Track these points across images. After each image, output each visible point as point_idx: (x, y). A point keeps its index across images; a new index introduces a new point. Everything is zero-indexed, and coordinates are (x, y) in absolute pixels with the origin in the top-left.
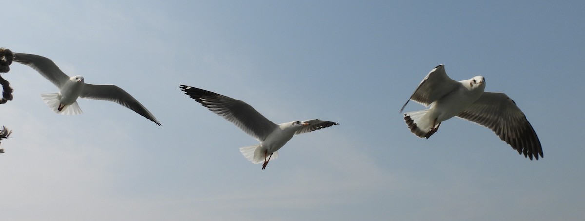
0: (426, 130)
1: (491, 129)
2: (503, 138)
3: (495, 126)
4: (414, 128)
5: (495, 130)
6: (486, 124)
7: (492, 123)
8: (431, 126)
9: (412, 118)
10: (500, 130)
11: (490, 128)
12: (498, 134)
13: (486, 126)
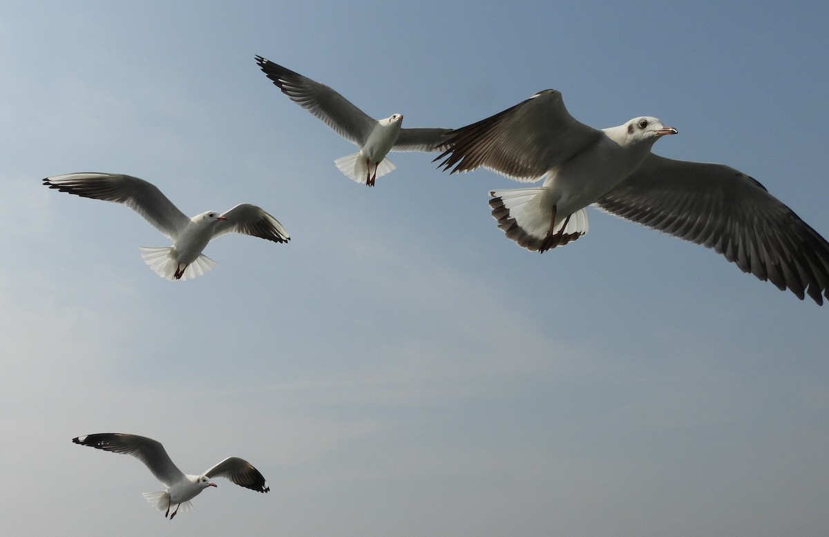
0: (540, 233)
1: (713, 249)
2: (747, 268)
3: (720, 240)
4: (513, 229)
5: (723, 250)
6: (698, 238)
7: (712, 235)
8: (547, 226)
9: (507, 203)
10: (735, 249)
11: (709, 246)
12: (734, 258)
13: (699, 242)
